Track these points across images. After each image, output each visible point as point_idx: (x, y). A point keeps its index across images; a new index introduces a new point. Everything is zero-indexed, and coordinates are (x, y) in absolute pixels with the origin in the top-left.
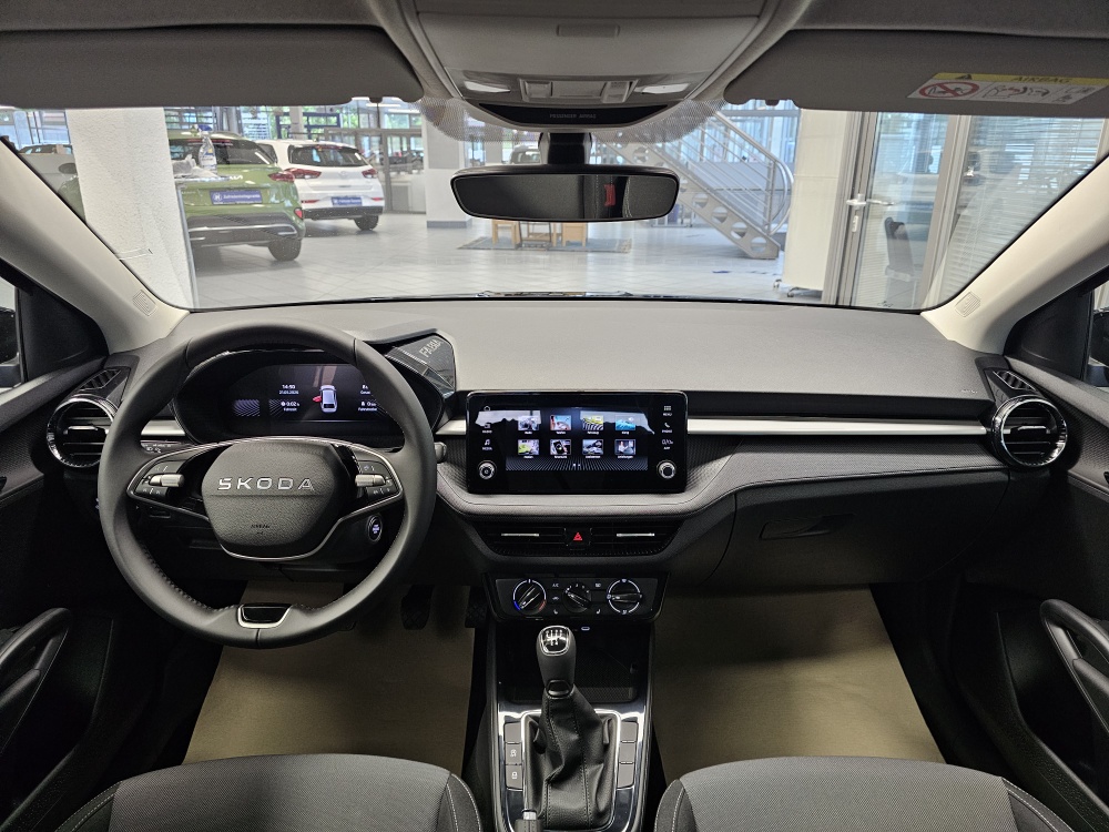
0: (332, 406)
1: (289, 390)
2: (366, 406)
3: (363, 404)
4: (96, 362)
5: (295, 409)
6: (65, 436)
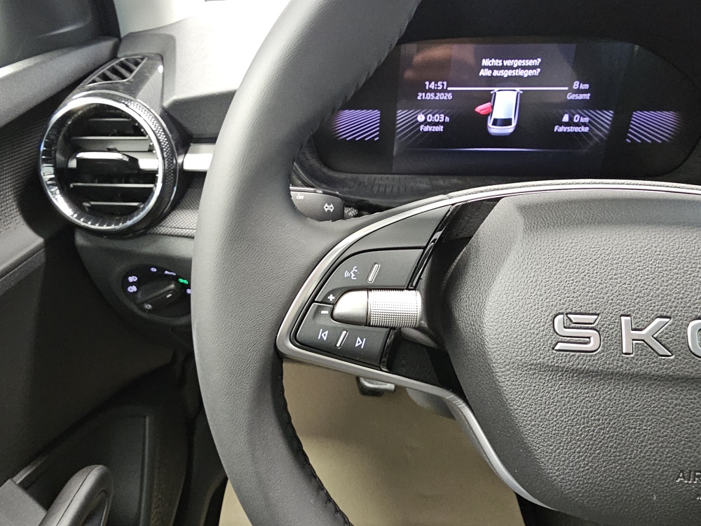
0: (507, 122)
1: (435, 91)
2: (570, 123)
3: (566, 118)
4: (105, 46)
5: (440, 128)
6: (72, 169)
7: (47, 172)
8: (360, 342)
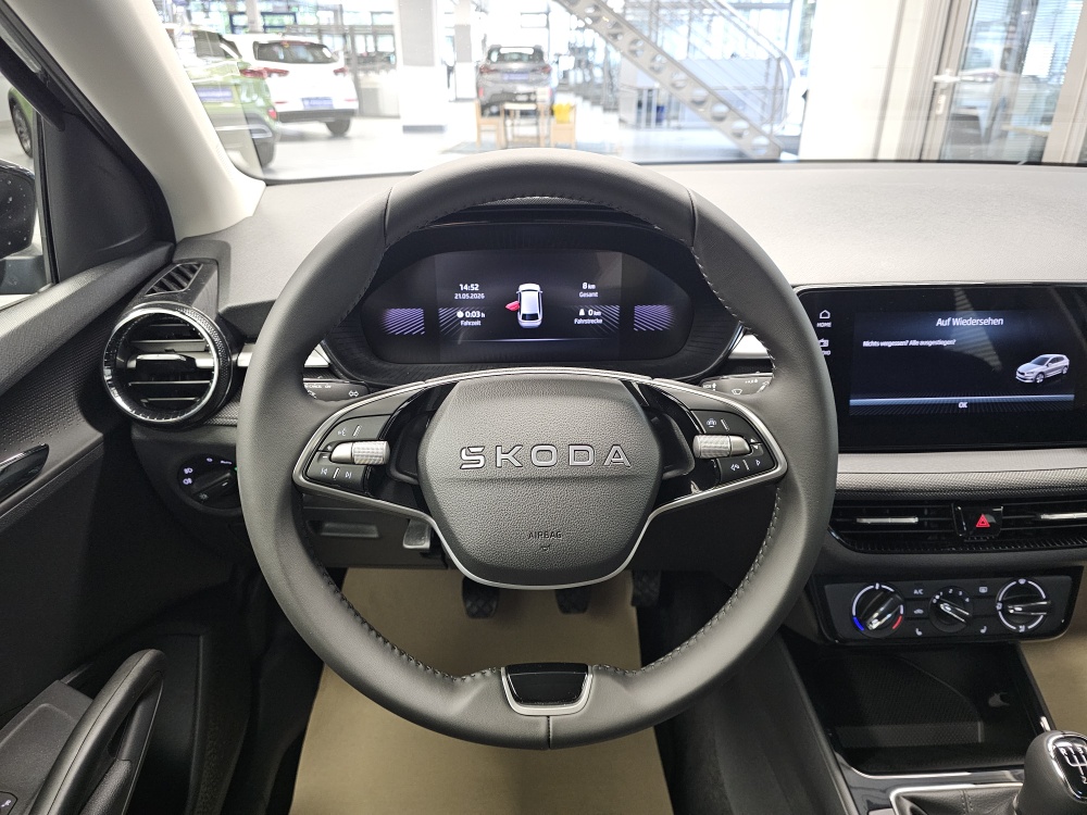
0: (534, 317)
1: (470, 292)
2: (586, 317)
3: (582, 313)
5: (478, 323)
6: (131, 369)
7: (107, 375)
8: (348, 475)
